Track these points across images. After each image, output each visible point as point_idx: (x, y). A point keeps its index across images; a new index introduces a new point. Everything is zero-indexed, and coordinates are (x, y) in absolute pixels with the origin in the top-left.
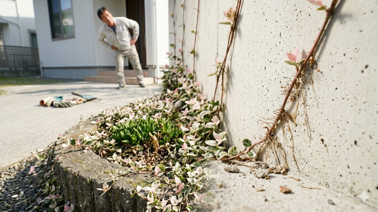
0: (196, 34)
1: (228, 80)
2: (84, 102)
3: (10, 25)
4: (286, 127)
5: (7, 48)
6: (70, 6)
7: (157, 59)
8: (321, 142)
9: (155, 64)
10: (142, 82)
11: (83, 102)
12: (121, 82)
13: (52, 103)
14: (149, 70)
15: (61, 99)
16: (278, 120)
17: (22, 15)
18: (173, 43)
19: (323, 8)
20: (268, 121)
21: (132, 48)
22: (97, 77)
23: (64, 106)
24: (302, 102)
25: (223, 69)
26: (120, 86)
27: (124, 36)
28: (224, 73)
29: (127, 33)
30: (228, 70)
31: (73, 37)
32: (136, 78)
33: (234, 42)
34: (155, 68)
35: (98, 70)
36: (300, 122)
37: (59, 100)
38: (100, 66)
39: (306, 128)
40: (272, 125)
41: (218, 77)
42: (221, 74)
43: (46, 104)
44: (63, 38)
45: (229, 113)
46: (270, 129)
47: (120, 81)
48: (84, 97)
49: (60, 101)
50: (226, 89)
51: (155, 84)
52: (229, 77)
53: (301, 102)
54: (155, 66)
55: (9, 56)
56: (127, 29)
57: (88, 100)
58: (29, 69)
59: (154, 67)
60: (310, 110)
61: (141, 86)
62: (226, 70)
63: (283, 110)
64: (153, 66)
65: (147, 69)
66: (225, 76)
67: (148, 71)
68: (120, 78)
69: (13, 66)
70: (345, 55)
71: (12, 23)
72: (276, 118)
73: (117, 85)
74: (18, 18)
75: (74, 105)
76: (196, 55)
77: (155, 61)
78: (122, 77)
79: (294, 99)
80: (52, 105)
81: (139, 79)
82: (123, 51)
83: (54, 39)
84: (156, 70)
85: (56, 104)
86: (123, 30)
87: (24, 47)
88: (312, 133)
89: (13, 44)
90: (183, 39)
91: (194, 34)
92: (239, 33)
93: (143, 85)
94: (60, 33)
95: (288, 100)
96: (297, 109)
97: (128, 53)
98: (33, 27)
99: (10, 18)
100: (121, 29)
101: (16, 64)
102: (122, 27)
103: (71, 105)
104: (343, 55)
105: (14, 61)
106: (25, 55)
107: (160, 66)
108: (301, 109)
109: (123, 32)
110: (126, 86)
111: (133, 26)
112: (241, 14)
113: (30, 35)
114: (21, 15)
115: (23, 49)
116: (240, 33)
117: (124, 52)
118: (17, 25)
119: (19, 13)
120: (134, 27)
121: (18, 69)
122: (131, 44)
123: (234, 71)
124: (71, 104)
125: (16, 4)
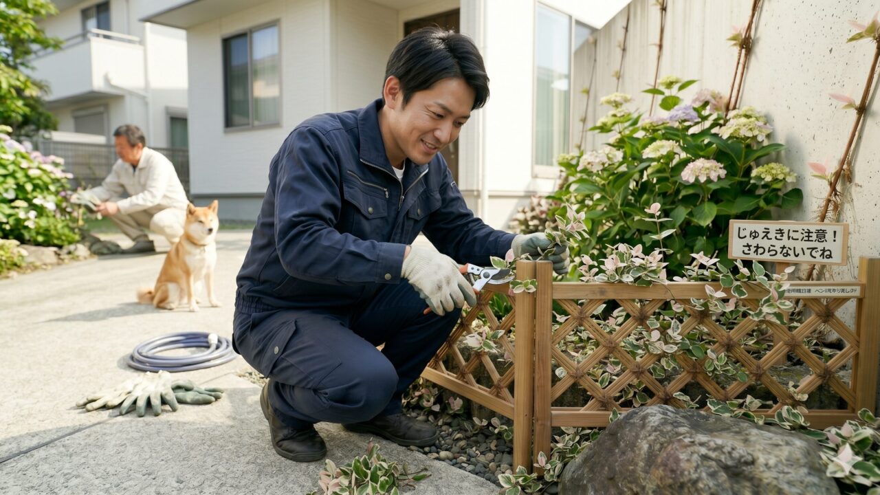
3: (128, 99)
6: (276, 51)
44: (254, 128)
54: (478, 191)
59: (476, 193)
71: (131, 93)
77: (478, 180)
83: (229, 129)
94: (247, 116)
98: (180, 104)
113: (169, 120)
118: (143, 98)
125: (145, 51)
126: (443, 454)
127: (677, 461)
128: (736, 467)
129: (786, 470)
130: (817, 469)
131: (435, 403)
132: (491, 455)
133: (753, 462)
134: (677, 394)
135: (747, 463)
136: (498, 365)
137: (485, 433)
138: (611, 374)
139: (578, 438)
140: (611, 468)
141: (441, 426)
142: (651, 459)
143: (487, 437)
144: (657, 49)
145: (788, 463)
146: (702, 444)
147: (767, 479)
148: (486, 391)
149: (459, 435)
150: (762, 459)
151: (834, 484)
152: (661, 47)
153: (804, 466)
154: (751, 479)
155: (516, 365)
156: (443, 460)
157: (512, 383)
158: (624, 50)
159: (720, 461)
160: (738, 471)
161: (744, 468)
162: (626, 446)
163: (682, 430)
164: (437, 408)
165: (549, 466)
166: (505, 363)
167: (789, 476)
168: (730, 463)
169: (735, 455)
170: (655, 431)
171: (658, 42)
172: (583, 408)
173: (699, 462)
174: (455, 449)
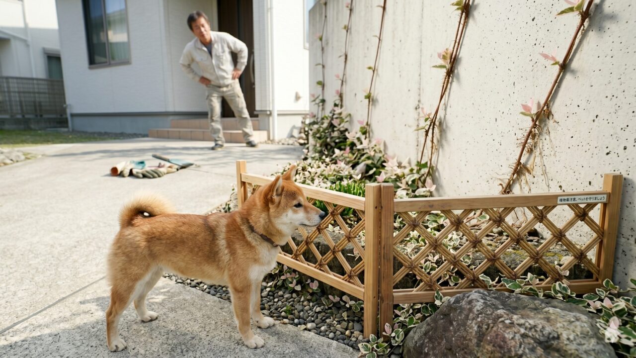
0: (374, 71)
1: (441, 135)
2: (178, 170)
3: (14, 44)
4: (524, 181)
5: (10, 80)
6: (123, 7)
7: (273, 100)
8: (560, 189)
9: (271, 109)
10: (251, 139)
11: (176, 170)
12: (217, 139)
13: (131, 170)
14: (260, 117)
15: (142, 165)
16: (514, 174)
17: (33, 24)
18: (321, 79)
19: (556, 63)
20: (501, 177)
21: (234, 83)
22: (170, 129)
23: (152, 176)
24: (539, 152)
25: (433, 123)
26: (216, 145)
27: (224, 62)
28: (435, 126)
29: (228, 57)
30: (440, 123)
31: (127, 62)
32: (241, 132)
33: (450, 89)
34: (271, 114)
35: (171, 118)
36: (538, 173)
37: (140, 166)
38: (175, 112)
39: (544, 178)
40: (507, 181)
41: (427, 132)
42: (431, 127)
43: (122, 172)
44: (110, 65)
45: (441, 175)
46: (504, 186)
47: (215, 136)
48: (172, 162)
49: (142, 169)
50: (438, 146)
51: (269, 142)
52: (442, 131)
53: (538, 154)
54: (270, 111)
55: (12, 94)
56: (229, 52)
57: (183, 167)
58: (45, 116)
59: (268, 113)
60: (547, 160)
61: (251, 144)
62: (437, 123)
63: (519, 163)
64: (266, 111)
65: (257, 116)
66: (436, 130)
67: (258, 120)
68: (216, 131)
69: (20, 112)
70: (578, 106)
71: (15, 38)
72: (512, 172)
73: (212, 144)
74: (26, 29)
75: (165, 174)
76: (373, 100)
77: (270, 103)
78: (219, 130)
79: (531, 151)
80: (131, 174)
81: (246, 135)
82: (220, 87)
83: (93, 66)
84: (271, 118)
85: (137, 173)
86: (224, 52)
87: (37, 79)
88: (550, 182)
89: (17, 75)
90: (344, 75)
91: (371, 71)
92: (456, 78)
93: (253, 144)
94: (105, 56)
95: (524, 152)
96: (535, 159)
97: (226, 92)
98: (53, 45)
99: (13, 29)
100: (220, 50)
101: (24, 108)
102: (222, 47)
103: (161, 175)
104: (577, 107)
105: (21, 102)
106: (39, 93)
107: (278, 111)
108: (538, 160)
109: (222, 56)
110: (226, 145)
111: (239, 50)
112: (460, 56)
113: (46, 57)
114: (31, 25)
115: (35, 82)
116: (458, 79)
117: (222, 89)
118: (25, 41)
119: (28, 20)
120: (241, 51)
121: (27, 116)
122: (234, 78)
123: (450, 125)
124: (160, 172)
125: (23, 6)
126: (309, 325)
127: (504, 340)
128: (547, 342)
129: (583, 342)
130: (600, 338)
131: (297, 285)
132: (345, 324)
133: (558, 338)
134: (482, 277)
135: (554, 338)
136: (349, 259)
137: (338, 307)
138: (432, 263)
139: (411, 311)
140: (449, 341)
141: (303, 302)
142: (481, 336)
143: (339, 308)
144: (381, 10)
145: (582, 335)
146: (520, 325)
147: (570, 350)
148: (340, 278)
149: (318, 309)
150: (564, 336)
151: (611, 348)
152: (384, 8)
153: (593, 337)
154: (558, 350)
155: (365, 260)
156: (310, 330)
157: (363, 272)
158: (351, 10)
159: (536, 338)
160: (549, 344)
161: (553, 342)
162: (458, 324)
163: (500, 312)
164: (298, 288)
165: (393, 335)
166: (354, 257)
167: (585, 346)
168: (542, 339)
169: (546, 332)
170: (481, 313)
171: (382, 5)
172: (415, 289)
173: (521, 340)
174: (317, 321)
